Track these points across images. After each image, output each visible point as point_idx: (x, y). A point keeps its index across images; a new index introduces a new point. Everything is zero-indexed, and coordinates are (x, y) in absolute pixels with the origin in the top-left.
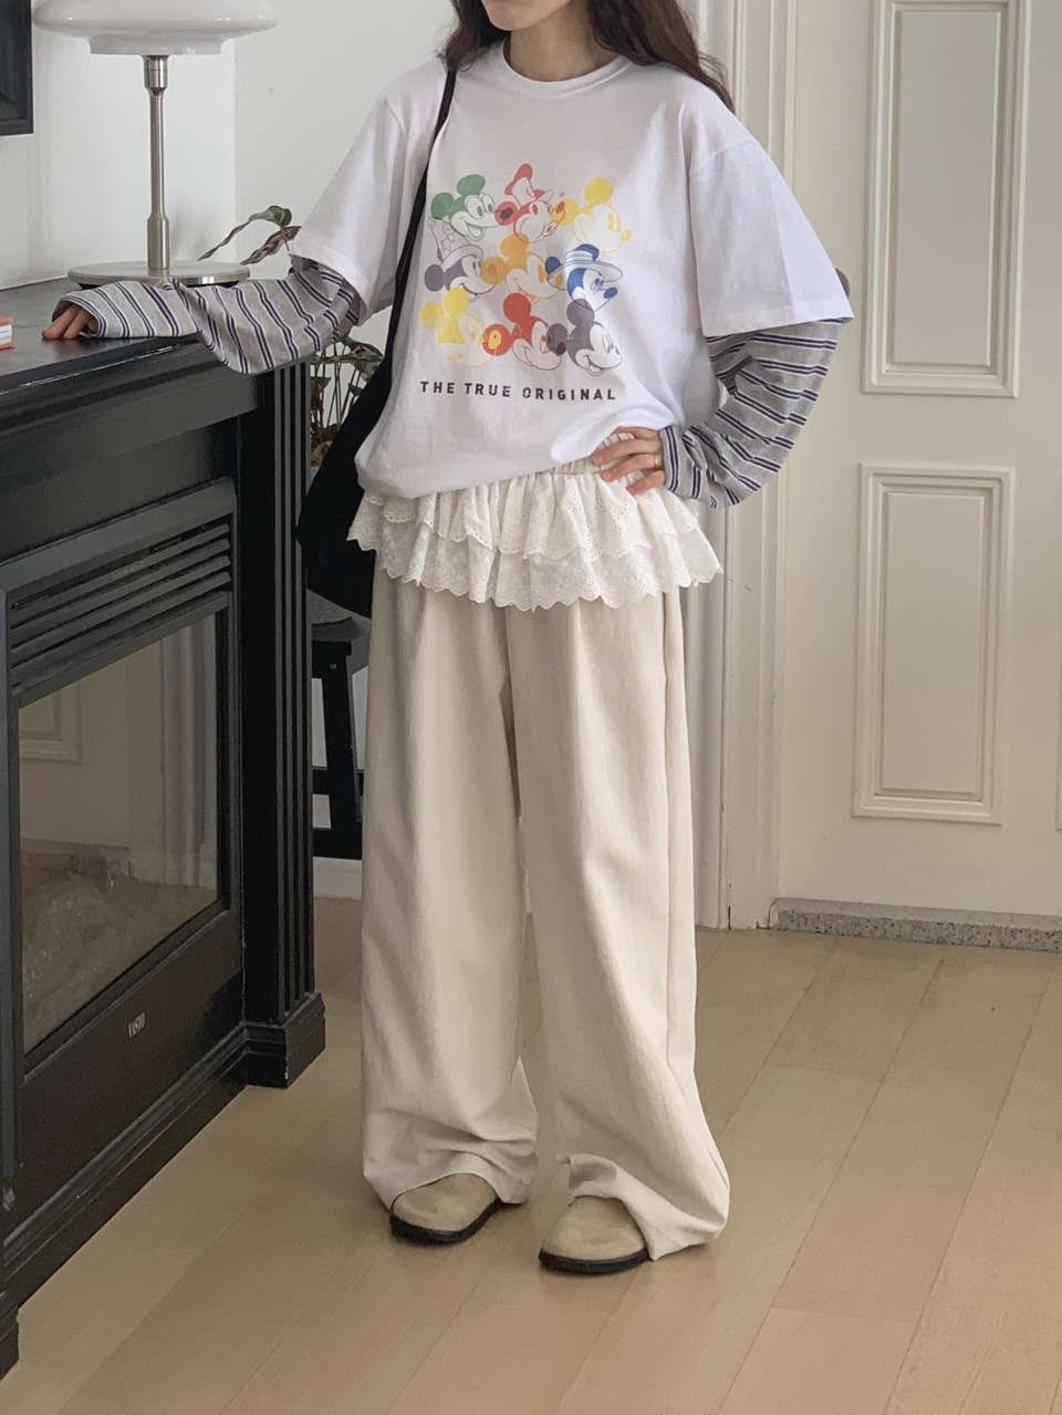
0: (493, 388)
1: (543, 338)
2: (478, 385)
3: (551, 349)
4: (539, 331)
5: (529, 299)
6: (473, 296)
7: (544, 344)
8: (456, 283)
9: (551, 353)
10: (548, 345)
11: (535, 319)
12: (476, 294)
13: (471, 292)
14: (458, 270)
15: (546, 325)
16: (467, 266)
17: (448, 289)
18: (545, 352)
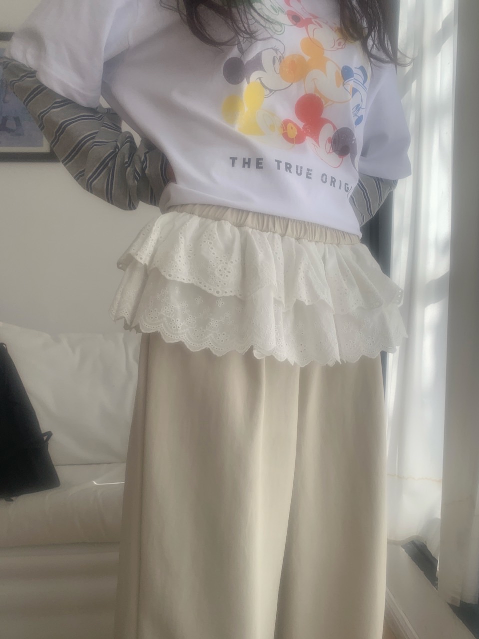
0: (299, 169)
1: (329, 140)
2: (287, 164)
3: (334, 151)
4: (327, 132)
5: (322, 100)
6: (268, 92)
7: (329, 145)
8: (255, 76)
9: (334, 153)
10: (332, 146)
11: (325, 121)
12: (271, 91)
13: (266, 88)
14: (257, 64)
15: (334, 127)
16: (266, 60)
17: (248, 83)
18: (329, 152)
